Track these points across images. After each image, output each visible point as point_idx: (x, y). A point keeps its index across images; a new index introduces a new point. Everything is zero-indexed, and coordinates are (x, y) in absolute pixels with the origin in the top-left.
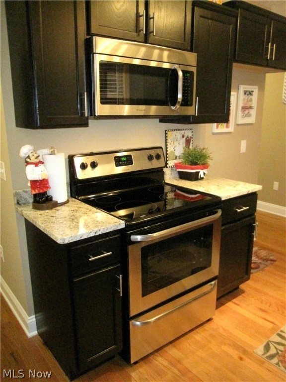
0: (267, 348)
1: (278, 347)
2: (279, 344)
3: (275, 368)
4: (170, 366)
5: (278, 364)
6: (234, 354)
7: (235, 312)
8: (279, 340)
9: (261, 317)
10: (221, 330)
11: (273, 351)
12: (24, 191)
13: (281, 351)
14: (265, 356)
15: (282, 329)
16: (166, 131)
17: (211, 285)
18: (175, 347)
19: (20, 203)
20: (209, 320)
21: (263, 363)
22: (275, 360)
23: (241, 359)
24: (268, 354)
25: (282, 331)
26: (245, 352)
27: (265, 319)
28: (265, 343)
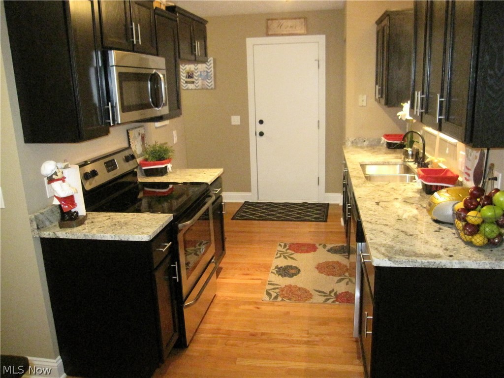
0: (269, 294)
1: (275, 291)
2: (274, 289)
3: (282, 303)
4: (215, 335)
5: (282, 300)
6: (251, 307)
7: (227, 284)
8: (272, 287)
9: (249, 279)
10: (229, 298)
11: (274, 295)
12: (41, 213)
13: (279, 292)
14: (272, 299)
15: (269, 280)
16: (127, 131)
17: (213, 262)
18: (206, 323)
19: (39, 227)
20: (215, 296)
21: (273, 304)
22: (279, 299)
23: (258, 308)
24: (273, 297)
25: (269, 281)
26: (257, 304)
27: (253, 279)
28: (265, 292)
